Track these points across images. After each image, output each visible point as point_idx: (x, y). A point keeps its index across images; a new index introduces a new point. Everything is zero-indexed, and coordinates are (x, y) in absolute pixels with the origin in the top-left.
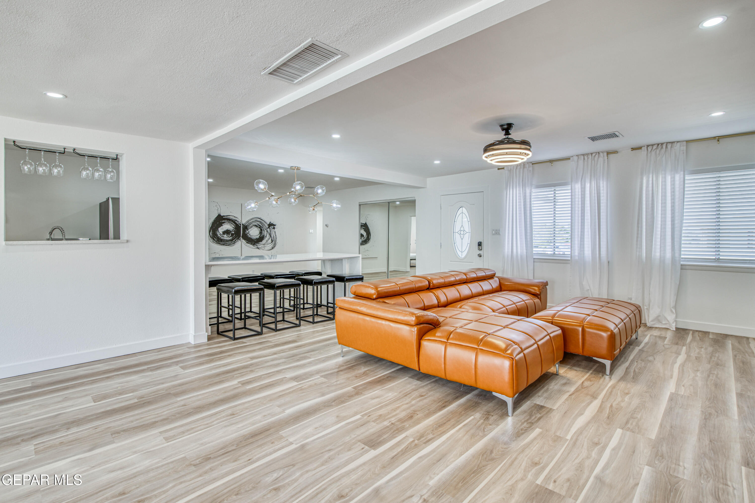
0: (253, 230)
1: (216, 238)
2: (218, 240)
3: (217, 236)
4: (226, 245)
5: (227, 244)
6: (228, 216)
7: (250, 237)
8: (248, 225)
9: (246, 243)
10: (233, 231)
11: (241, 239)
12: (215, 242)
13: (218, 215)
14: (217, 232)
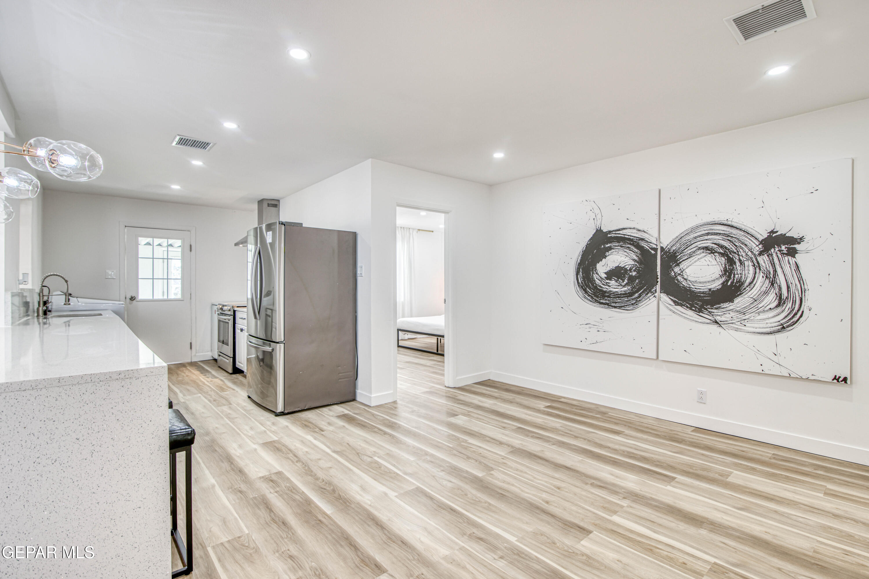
0: (698, 263)
1: (590, 289)
2: (595, 294)
3: (593, 285)
4: (615, 307)
5: (619, 305)
6: (619, 230)
7: (686, 285)
8: (683, 248)
9: (672, 303)
10: (634, 271)
11: (656, 290)
12: (587, 299)
13: (595, 231)
14: (593, 273)
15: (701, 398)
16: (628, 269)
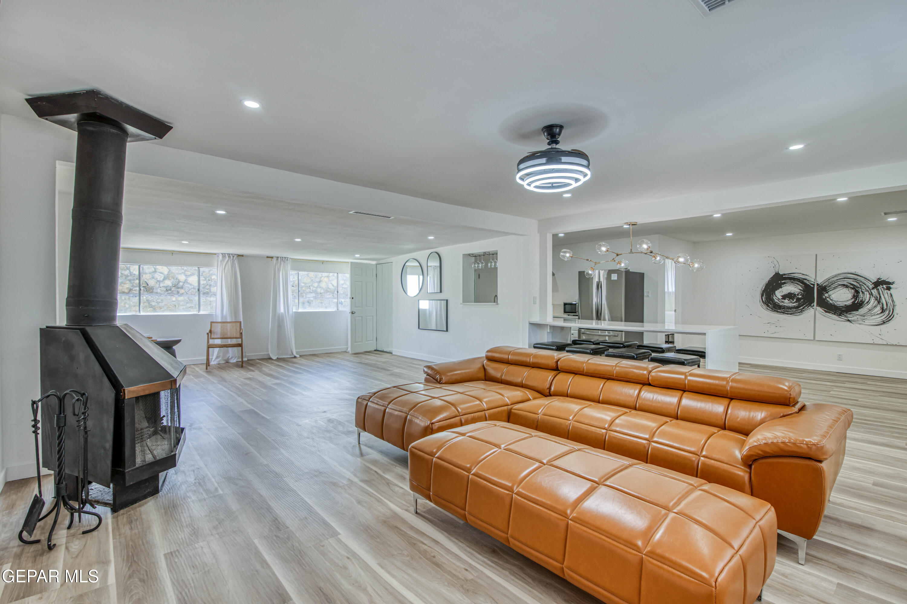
0: (839, 292)
1: (771, 304)
2: (774, 307)
3: (773, 302)
4: (788, 314)
5: (790, 313)
6: (791, 274)
7: (831, 302)
8: (830, 284)
9: (824, 312)
10: (800, 295)
11: (814, 305)
12: (769, 310)
13: (774, 273)
14: (773, 296)
15: (840, 358)
16: (797, 294)
